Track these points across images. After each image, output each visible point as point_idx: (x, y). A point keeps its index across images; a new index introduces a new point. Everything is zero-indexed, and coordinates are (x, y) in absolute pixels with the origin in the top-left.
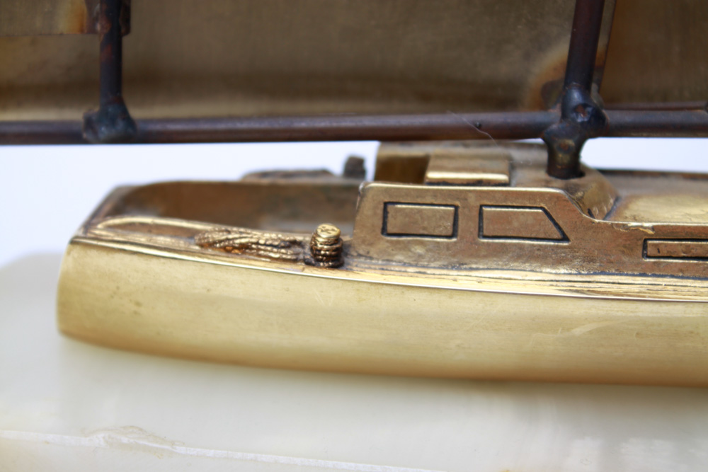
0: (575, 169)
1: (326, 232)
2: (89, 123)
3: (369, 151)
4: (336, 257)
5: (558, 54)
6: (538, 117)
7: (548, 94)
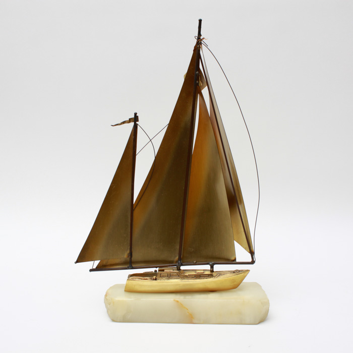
0: (180, 269)
1: (154, 277)
2: (128, 267)
3: (157, 269)
4: (156, 279)
5: (177, 257)
6: (175, 264)
7: (177, 262)
